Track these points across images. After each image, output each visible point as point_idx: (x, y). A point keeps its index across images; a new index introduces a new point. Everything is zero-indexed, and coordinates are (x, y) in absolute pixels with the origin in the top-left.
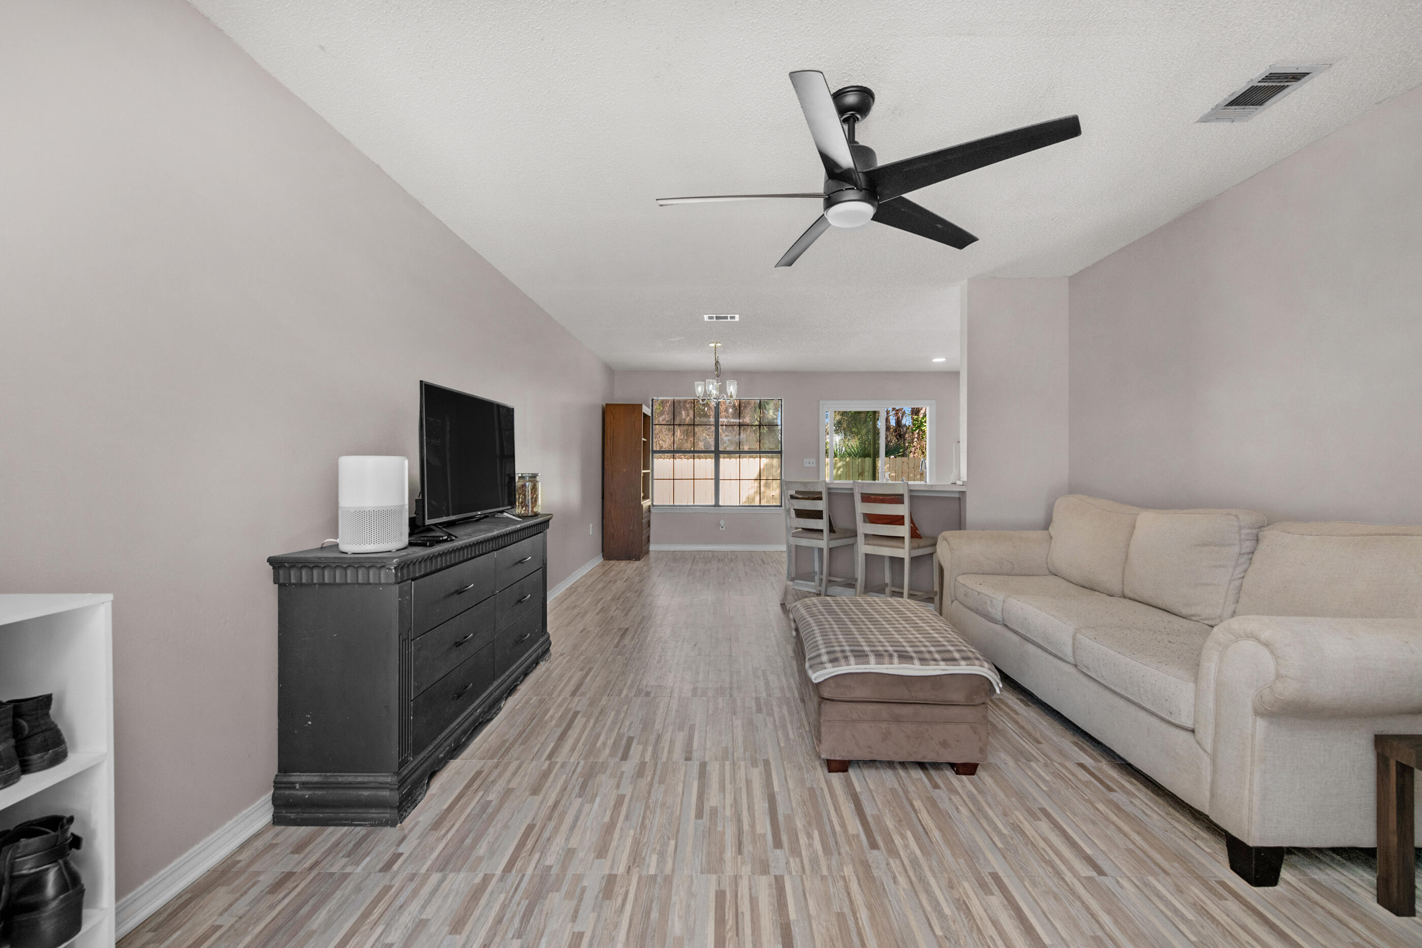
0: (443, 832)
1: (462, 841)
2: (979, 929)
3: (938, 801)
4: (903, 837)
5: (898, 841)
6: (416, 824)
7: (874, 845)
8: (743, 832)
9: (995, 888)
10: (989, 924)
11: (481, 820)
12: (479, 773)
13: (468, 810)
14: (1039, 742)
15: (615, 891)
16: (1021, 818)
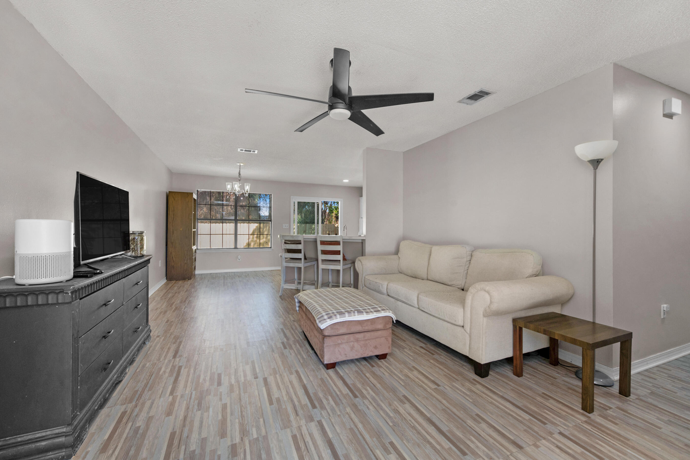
0: (111, 452)
1: (127, 453)
2: (405, 419)
3: (375, 372)
4: (366, 390)
5: (364, 392)
6: (87, 453)
7: (356, 396)
8: (296, 406)
9: (406, 401)
10: (408, 415)
11: (136, 439)
12: (124, 413)
13: (125, 435)
14: (405, 341)
15: (238, 452)
16: (407, 372)
